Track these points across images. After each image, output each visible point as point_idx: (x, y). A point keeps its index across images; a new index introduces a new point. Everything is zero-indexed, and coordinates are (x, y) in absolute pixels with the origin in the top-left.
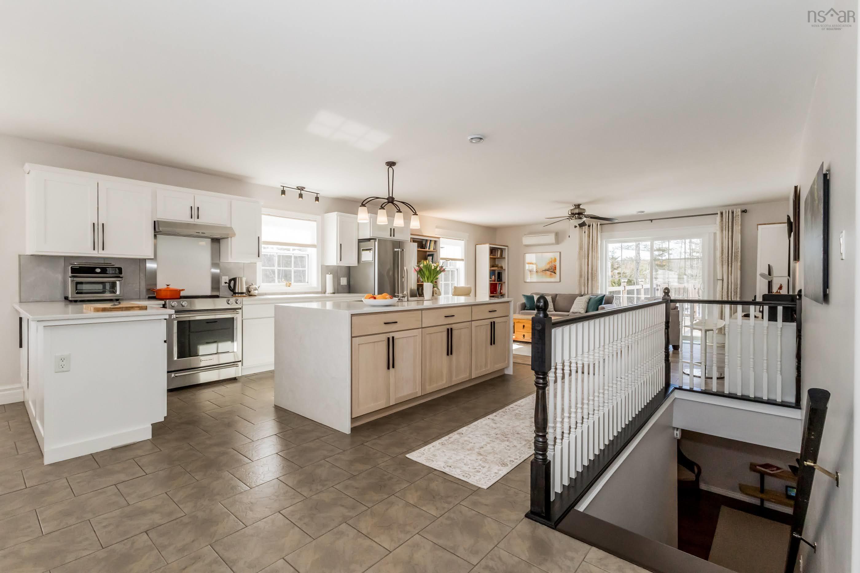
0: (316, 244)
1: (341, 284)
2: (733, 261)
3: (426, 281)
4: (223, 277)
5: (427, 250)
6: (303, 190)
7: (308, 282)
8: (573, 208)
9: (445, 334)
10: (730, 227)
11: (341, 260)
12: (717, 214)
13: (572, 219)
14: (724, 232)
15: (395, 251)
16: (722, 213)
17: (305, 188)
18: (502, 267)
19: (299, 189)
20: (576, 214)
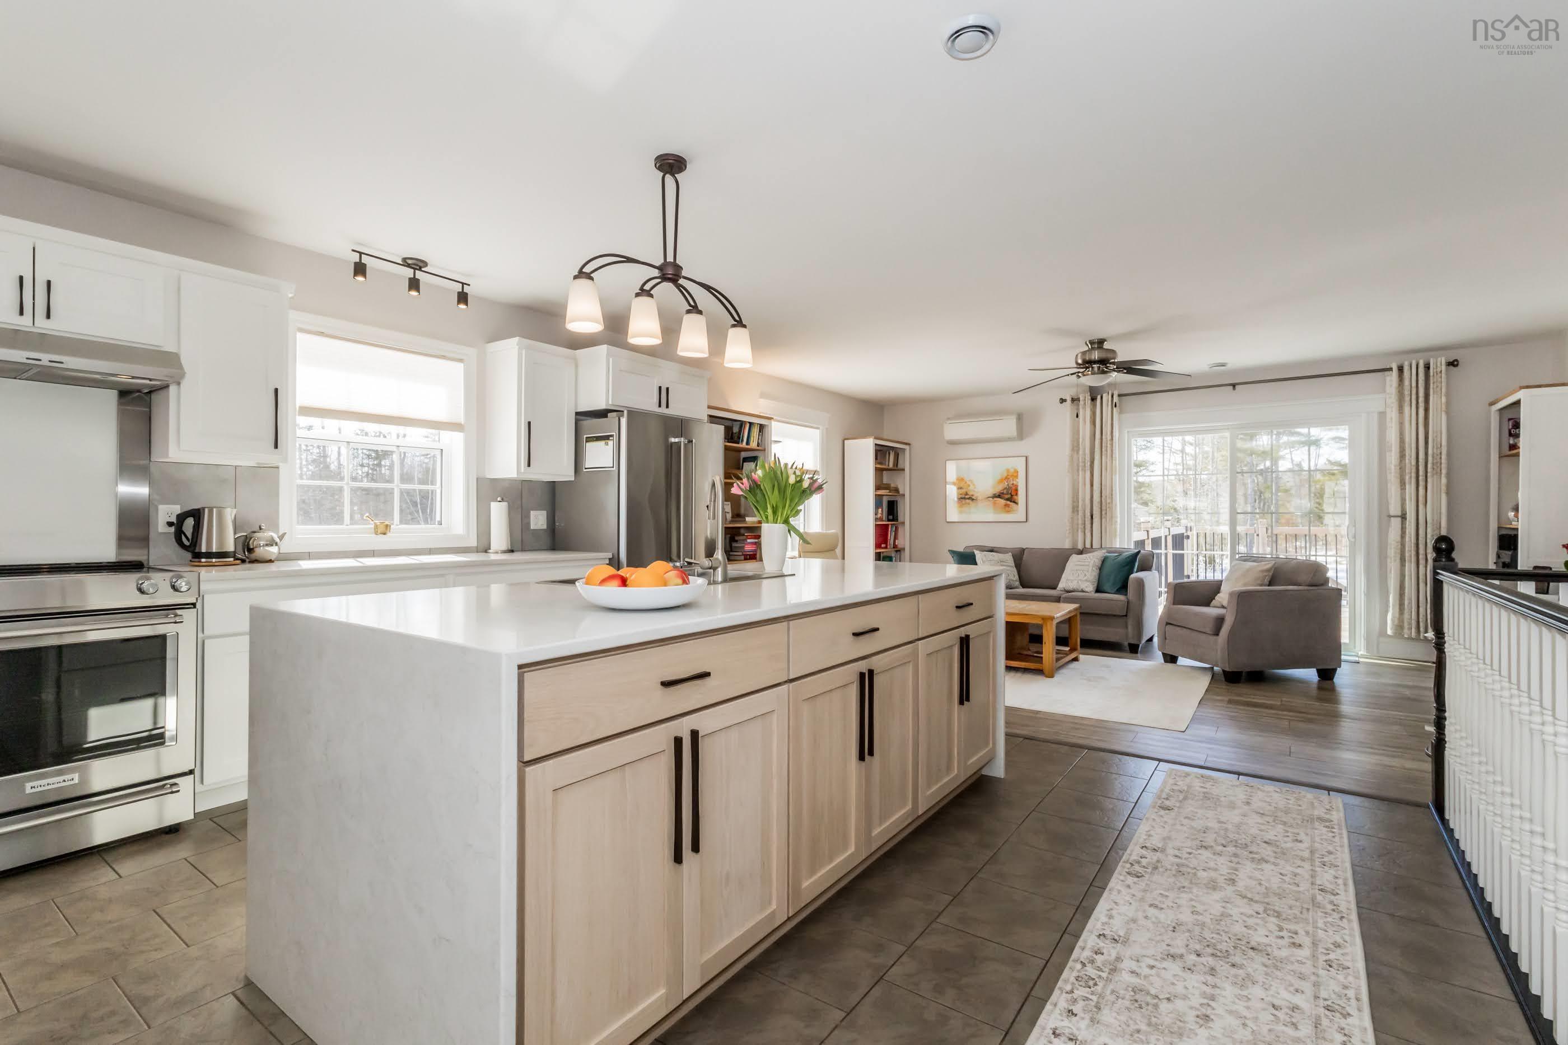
0: (463, 423)
1: (532, 527)
2: (1429, 474)
3: (771, 517)
4: (162, 508)
5: (744, 445)
6: (420, 269)
7: (440, 523)
8: (1086, 349)
9: (853, 692)
10: (1421, 399)
11: (529, 465)
12: (1391, 369)
13: (1084, 375)
14: (1407, 409)
15: (672, 444)
16: (1401, 369)
17: (426, 264)
18: (897, 490)
19: (409, 266)
20: (1095, 362)
